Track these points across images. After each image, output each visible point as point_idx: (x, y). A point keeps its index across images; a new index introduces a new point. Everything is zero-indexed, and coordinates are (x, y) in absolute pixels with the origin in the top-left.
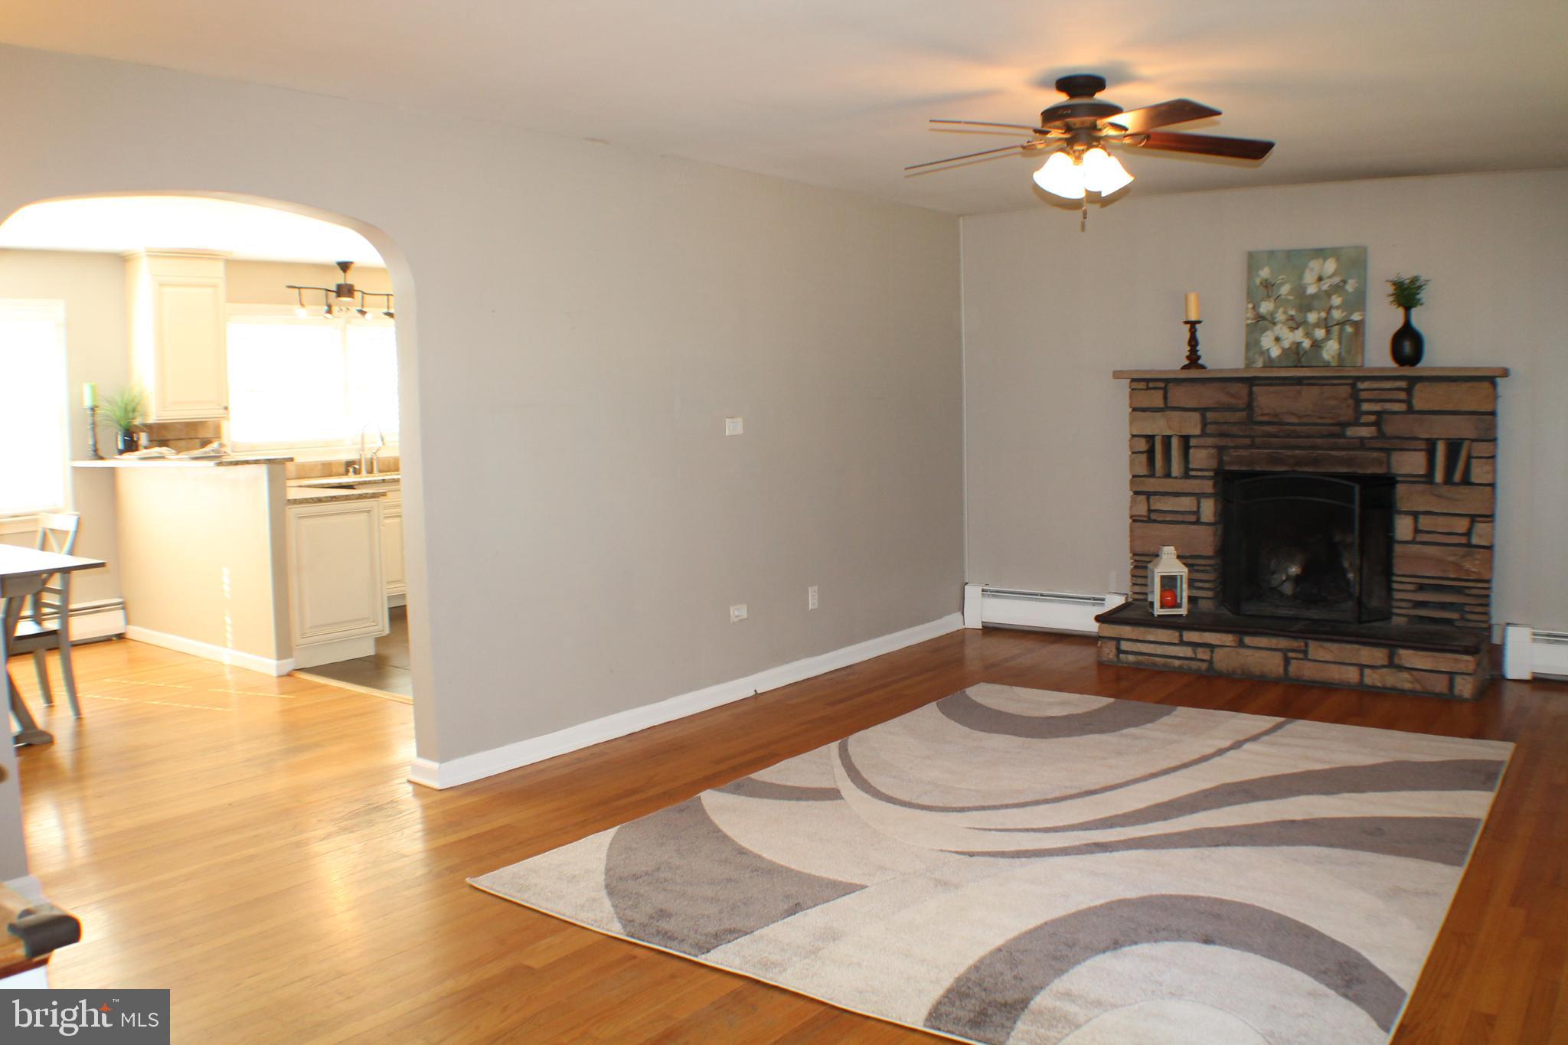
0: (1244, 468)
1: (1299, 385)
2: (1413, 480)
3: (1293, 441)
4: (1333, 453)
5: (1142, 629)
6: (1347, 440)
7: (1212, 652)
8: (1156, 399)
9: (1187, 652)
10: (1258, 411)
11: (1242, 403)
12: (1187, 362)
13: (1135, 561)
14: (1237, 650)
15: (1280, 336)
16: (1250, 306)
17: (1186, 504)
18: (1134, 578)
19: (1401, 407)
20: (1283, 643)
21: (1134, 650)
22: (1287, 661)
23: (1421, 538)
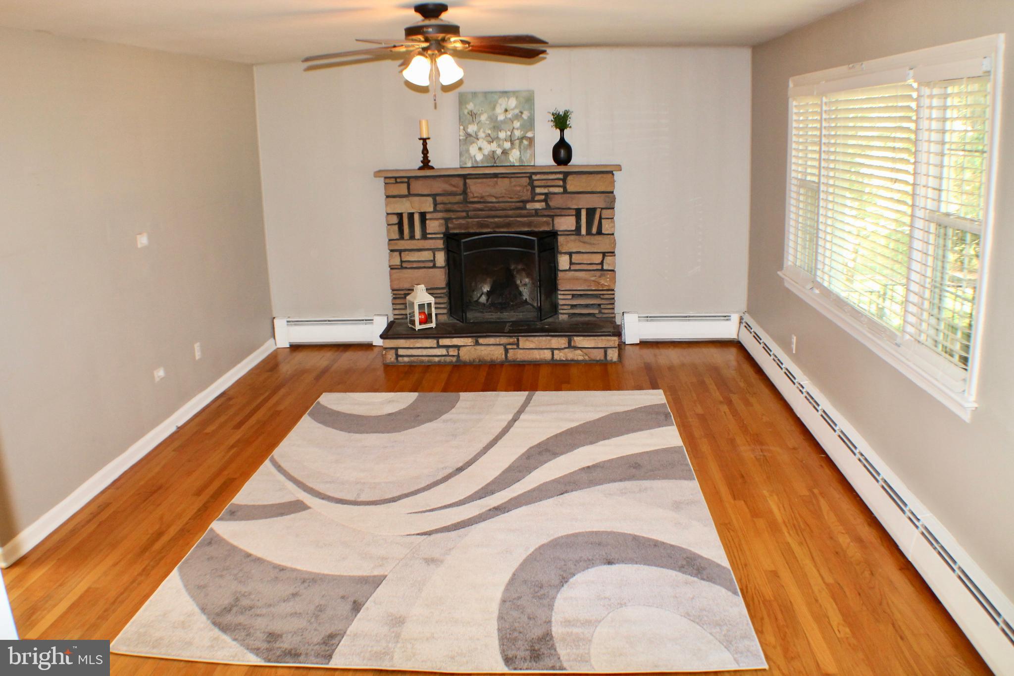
0: (463, 231)
1: (495, 178)
2: (568, 233)
3: (493, 213)
4: (519, 219)
5: (412, 340)
6: (528, 211)
7: (459, 350)
8: (403, 189)
9: (443, 351)
10: (470, 195)
11: (460, 189)
12: (421, 164)
13: (394, 294)
14: (475, 347)
15: (482, 147)
16: (462, 128)
17: (426, 256)
18: (395, 305)
19: (561, 190)
20: (504, 340)
21: (408, 354)
22: (506, 351)
23: (573, 267)
